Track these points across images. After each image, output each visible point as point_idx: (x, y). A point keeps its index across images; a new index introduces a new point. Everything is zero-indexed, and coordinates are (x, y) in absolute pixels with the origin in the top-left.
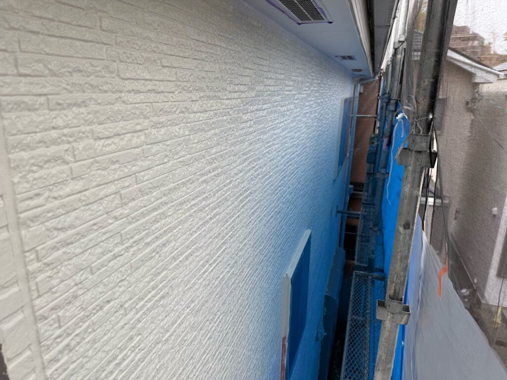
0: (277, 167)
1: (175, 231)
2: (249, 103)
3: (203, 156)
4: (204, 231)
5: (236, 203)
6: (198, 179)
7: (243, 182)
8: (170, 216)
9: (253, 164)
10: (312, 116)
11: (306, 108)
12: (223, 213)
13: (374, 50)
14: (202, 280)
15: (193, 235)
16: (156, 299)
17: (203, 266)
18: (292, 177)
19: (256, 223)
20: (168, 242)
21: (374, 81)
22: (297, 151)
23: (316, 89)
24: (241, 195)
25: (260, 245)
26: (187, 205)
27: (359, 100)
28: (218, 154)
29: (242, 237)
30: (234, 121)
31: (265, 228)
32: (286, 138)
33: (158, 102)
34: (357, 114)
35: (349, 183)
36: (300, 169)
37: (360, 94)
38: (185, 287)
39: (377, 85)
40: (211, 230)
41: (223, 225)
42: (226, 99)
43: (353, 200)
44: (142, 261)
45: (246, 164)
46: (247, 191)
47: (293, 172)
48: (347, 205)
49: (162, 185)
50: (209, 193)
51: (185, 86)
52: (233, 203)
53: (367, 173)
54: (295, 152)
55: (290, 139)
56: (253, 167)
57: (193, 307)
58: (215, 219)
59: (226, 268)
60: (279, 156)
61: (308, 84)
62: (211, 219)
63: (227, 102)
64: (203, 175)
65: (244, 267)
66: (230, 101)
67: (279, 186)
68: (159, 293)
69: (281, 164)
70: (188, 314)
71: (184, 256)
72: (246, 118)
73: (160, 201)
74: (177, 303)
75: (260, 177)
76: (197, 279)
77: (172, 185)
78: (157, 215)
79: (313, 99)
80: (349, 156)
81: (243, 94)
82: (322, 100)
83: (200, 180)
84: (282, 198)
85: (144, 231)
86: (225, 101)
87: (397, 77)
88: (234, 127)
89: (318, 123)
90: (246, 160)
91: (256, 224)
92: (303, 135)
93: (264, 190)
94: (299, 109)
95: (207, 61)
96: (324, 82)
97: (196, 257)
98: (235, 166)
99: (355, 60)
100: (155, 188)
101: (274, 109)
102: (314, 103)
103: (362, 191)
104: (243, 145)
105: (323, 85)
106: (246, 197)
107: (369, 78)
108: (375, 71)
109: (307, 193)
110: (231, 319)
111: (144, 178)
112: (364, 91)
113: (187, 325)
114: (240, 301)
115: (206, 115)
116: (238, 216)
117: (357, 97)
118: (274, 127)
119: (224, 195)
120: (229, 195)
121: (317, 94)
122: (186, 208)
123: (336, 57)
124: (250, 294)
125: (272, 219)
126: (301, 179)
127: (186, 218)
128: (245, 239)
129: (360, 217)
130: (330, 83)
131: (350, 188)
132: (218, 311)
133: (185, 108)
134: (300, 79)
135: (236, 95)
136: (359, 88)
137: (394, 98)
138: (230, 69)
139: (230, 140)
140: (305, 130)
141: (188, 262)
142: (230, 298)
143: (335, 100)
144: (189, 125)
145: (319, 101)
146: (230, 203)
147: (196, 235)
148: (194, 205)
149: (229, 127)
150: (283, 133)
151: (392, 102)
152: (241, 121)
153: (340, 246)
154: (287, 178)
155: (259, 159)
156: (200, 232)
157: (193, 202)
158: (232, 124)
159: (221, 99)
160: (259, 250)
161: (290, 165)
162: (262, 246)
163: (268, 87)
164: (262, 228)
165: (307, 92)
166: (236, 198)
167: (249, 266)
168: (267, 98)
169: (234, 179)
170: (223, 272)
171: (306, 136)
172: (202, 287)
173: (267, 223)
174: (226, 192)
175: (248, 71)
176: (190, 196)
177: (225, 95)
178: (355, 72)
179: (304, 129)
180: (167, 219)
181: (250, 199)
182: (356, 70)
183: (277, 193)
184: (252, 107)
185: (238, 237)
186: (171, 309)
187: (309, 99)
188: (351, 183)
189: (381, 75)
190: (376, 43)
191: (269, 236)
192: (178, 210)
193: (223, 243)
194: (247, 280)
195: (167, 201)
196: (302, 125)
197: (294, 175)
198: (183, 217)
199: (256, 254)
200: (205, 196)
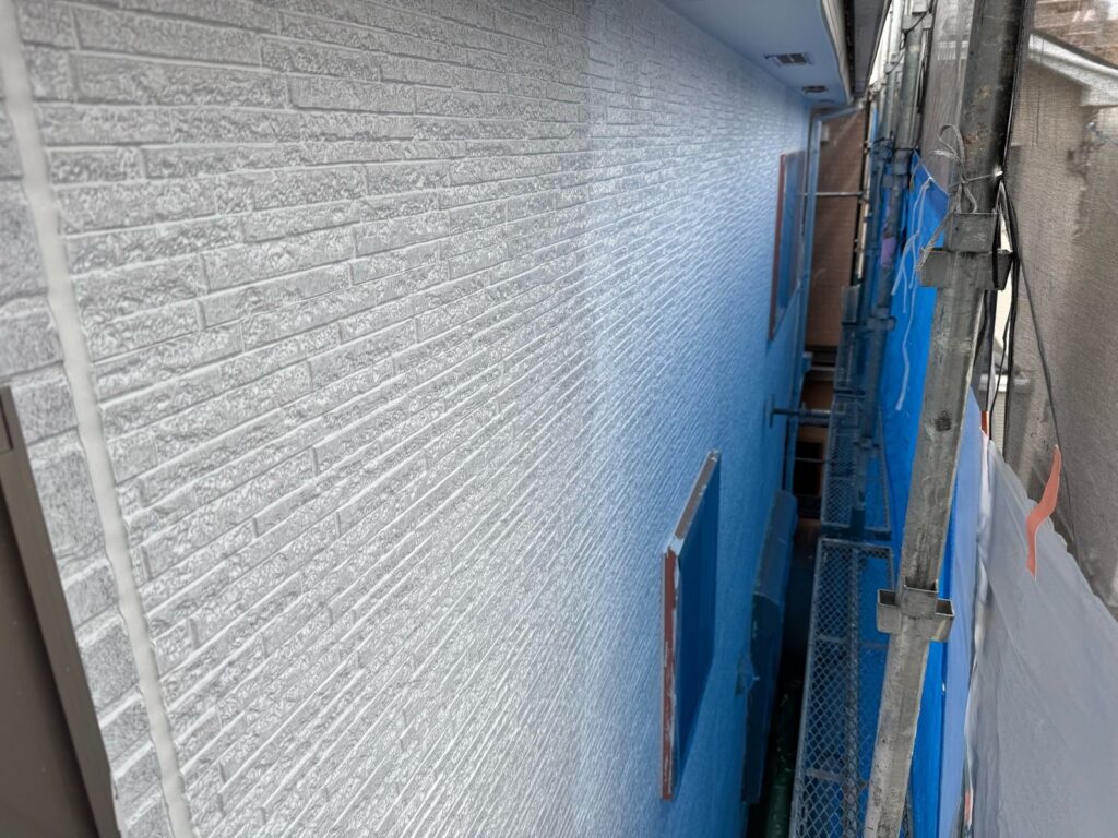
0: (641, 309)
1: (426, 447)
3: (479, 282)
4: (487, 448)
5: (554, 389)
6: (471, 334)
7: (567, 344)
8: (414, 414)
10: (716, 195)
11: (702, 176)
12: (527, 411)
13: (852, 40)
14: (488, 553)
15: (466, 457)
16: (392, 591)
17: (489, 523)
18: (675, 334)
19: (597, 435)
20: (413, 470)
21: (854, 112)
22: (683, 275)
23: (723, 132)
24: (564, 371)
26: (448, 392)
27: (822, 158)
29: (571, 463)
30: (544, 204)
31: (619, 447)
32: (658, 244)
33: (378, 161)
34: (819, 190)
35: (802, 347)
36: (691, 314)
37: (823, 144)
38: (453, 568)
39: (862, 122)
41: (529, 438)
42: (525, 154)
43: (813, 387)
44: (361, 509)
46: (577, 363)
47: (677, 323)
48: (798, 398)
49: (396, 346)
50: (494, 366)
51: (435, 125)
52: (548, 389)
53: (844, 324)
54: (681, 276)
55: (669, 247)
57: (473, 610)
58: (510, 424)
59: (538, 529)
60: (644, 285)
61: (705, 122)
63: (527, 161)
64: (480, 324)
65: (576, 530)
67: (646, 354)
68: (399, 579)
69: (650, 304)
70: (462, 625)
71: (447, 501)
72: (569, 198)
73: (392, 380)
74: (438, 602)
75: (605, 332)
76: (477, 550)
78: (387, 411)
79: (718, 155)
80: (802, 286)
81: (562, 142)
82: (739, 157)
83: (475, 337)
84: (654, 380)
85: (361, 445)
86: (521, 158)
87: (911, 98)
88: (543, 219)
89: (731, 210)
90: (573, 292)
91: (599, 437)
92: (698, 237)
94: (687, 178)
96: (741, 117)
97: (473, 504)
99: (811, 63)
100: (379, 351)
101: (631, 177)
102: (719, 164)
103: (833, 365)
104: (565, 261)
105: (737, 124)
106: (576, 376)
107: (844, 105)
108: (857, 90)
109: (708, 369)
110: (552, 640)
111: (355, 329)
112: (832, 137)
113: (460, 648)
114: (569, 602)
115: (483, 190)
116: (560, 419)
117: (815, 152)
118: (633, 220)
119: (526, 370)
120: (538, 371)
121: (726, 145)
122: (447, 397)
123: (767, 57)
124: (590, 588)
125: (634, 426)
126: (696, 338)
127: (449, 419)
128: (576, 468)
129: (831, 421)
130: (755, 119)
131: (805, 360)
132: (524, 622)
133: (437, 175)
134: (687, 110)
136: (819, 130)
137: (903, 147)
138: (531, 85)
140: (701, 225)
141: (455, 515)
142: (549, 595)
143: (768, 158)
144: (446, 212)
145: (732, 160)
147: (470, 458)
148: (464, 392)
149: (533, 217)
150: (653, 233)
151: (900, 154)
152: (560, 205)
153: (784, 487)
154: (663, 336)
155: (602, 291)
156: (478, 451)
157: (462, 386)
159: (513, 155)
160: (606, 494)
161: (669, 306)
162: (613, 486)
163: (616, 127)
164: (611, 447)
165: (704, 140)
167: (586, 528)
168: (614, 152)
169: (549, 336)
170: (531, 538)
171: (703, 240)
172: (488, 568)
174: (532, 363)
176: (455, 371)
178: (810, 94)
179: (699, 224)
181: (583, 382)
182: (812, 89)
183: (643, 369)
186: (426, 613)
187: (710, 156)
188: (807, 348)
189: (871, 98)
190: (857, 22)
192: (431, 402)
193: (529, 477)
194: (583, 557)
196: (693, 214)
197: (679, 329)
198: (444, 415)
200: (486, 371)
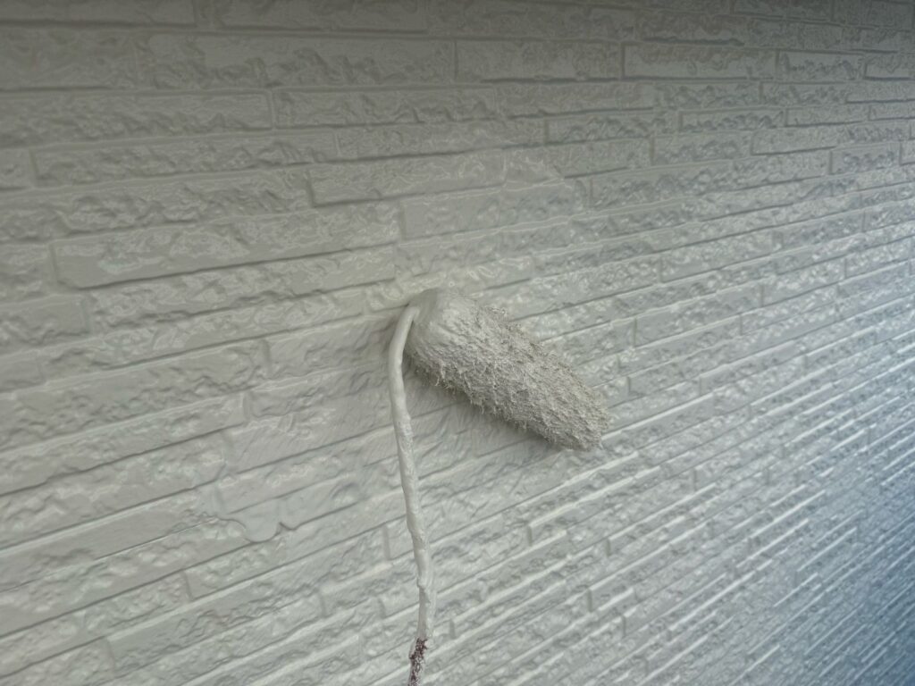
2: (815, 233)
9: (828, 418)
25: (851, 643)
28: (634, 426)
40: (596, 655)
45: (788, 426)
56: (828, 429)
62: (592, 625)
66: (708, 249)
77: (383, 567)
93: (884, 484)
95: (583, 142)
98: (729, 443)
135: (739, 223)
139: (703, 371)
146: (699, 557)
158: (719, 315)
166: (733, 538)
173: (890, 576)
175: (815, 131)
177: (685, 234)
180: (361, 670)
184: (830, 244)
185: (735, 646)
191: (894, 610)
195: (356, 620)
199: (825, 671)
